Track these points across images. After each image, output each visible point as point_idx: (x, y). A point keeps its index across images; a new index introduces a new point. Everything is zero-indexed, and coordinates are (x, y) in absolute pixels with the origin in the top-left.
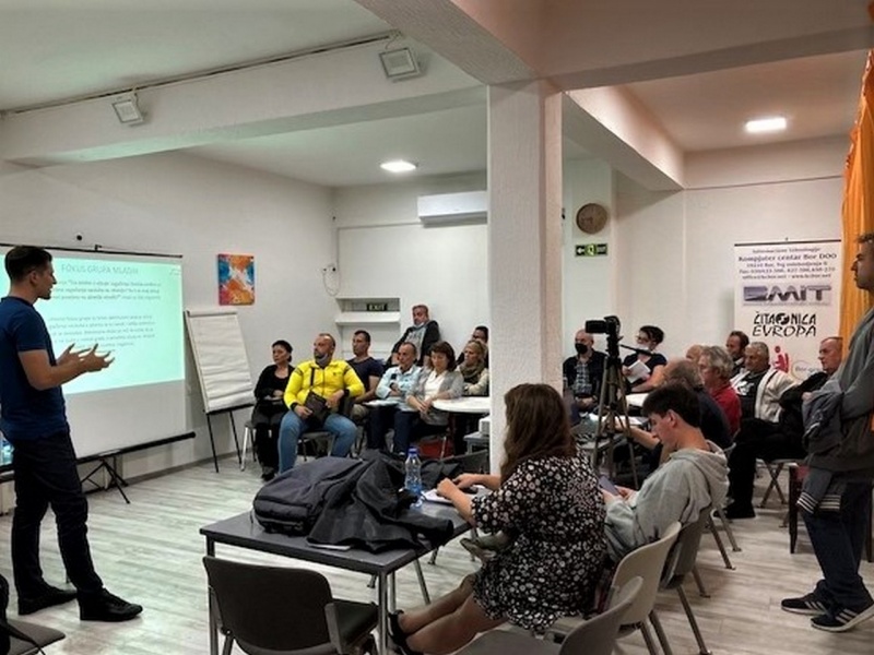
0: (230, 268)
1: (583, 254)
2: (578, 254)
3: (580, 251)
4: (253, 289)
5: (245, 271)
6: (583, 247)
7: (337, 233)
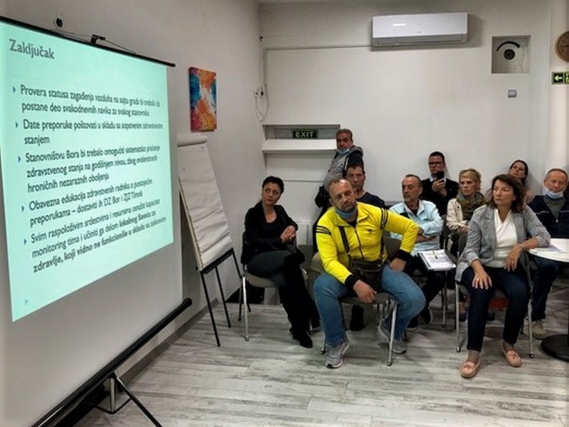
0: (200, 86)
1: (560, 81)
2: (555, 81)
3: (557, 78)
4: (215, 112)
5: (211, 90)
6: (560, 75)
7: (264, 54)
